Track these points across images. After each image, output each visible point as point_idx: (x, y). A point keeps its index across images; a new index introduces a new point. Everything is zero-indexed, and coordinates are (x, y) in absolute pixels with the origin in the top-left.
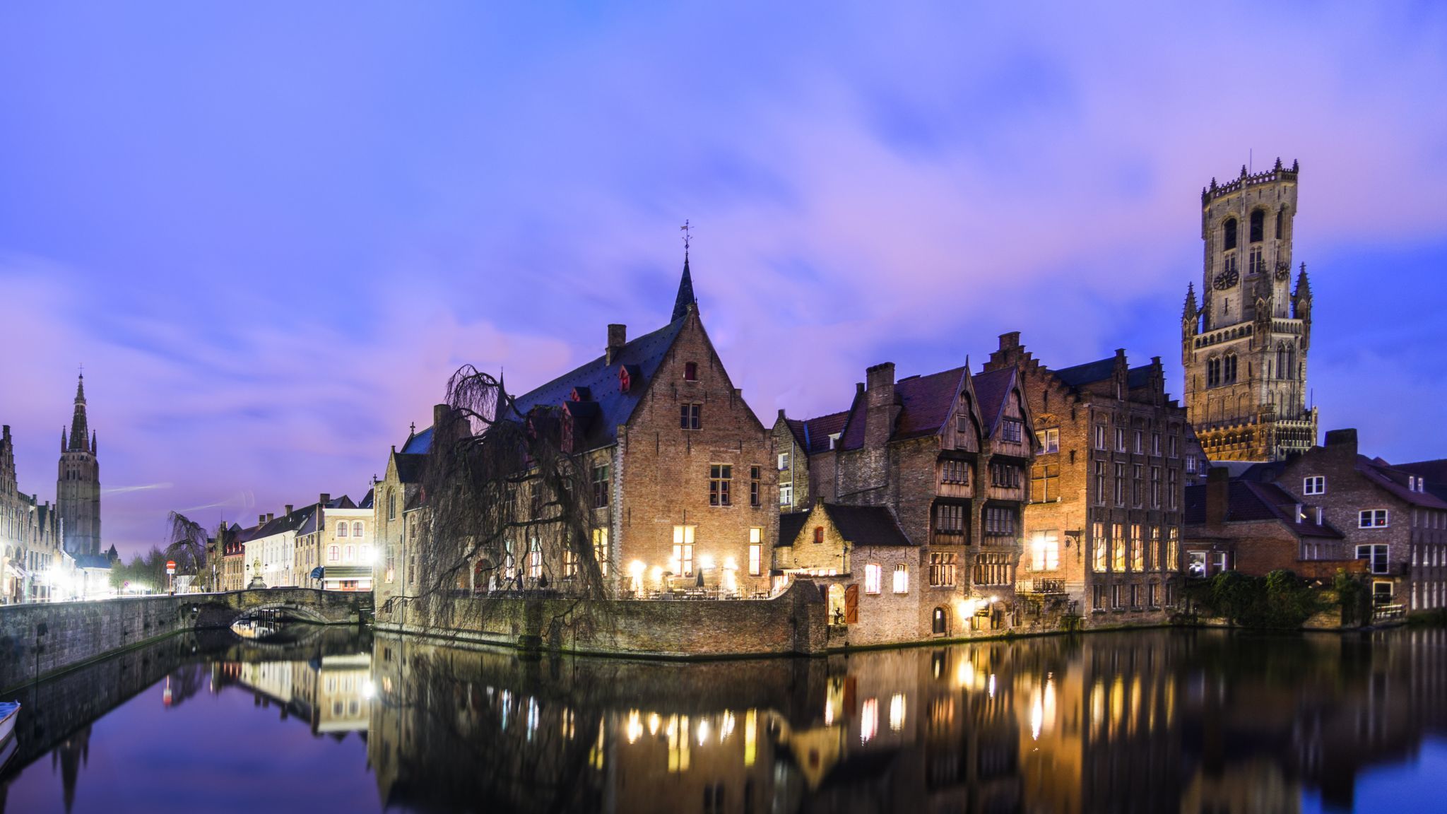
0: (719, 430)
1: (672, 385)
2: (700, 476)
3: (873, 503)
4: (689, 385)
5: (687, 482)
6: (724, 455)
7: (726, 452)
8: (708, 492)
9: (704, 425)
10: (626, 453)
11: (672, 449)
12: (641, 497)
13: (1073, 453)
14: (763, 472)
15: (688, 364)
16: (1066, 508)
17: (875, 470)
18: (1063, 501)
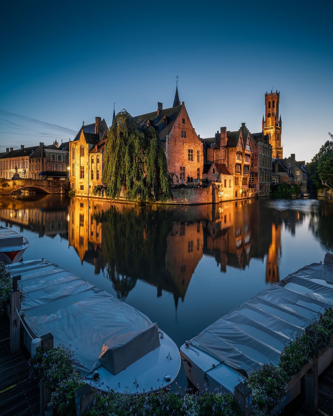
0: (190, 139)
1: (179, 124)
2: (186, 152)
3: (222, 163)
4: (183, 125)
5: (183, 153)
6: (191, 147)
7: (192, 146)
8: (188, 157)
9: (186, 137)
10: (168, 143)
11: (179, 143)
12: (172, 156)
13: (256, 154)
14: (200, 153)
15: (183, 119)
16: (255, 167)
17: (223, 154)
18: (254, 166)
